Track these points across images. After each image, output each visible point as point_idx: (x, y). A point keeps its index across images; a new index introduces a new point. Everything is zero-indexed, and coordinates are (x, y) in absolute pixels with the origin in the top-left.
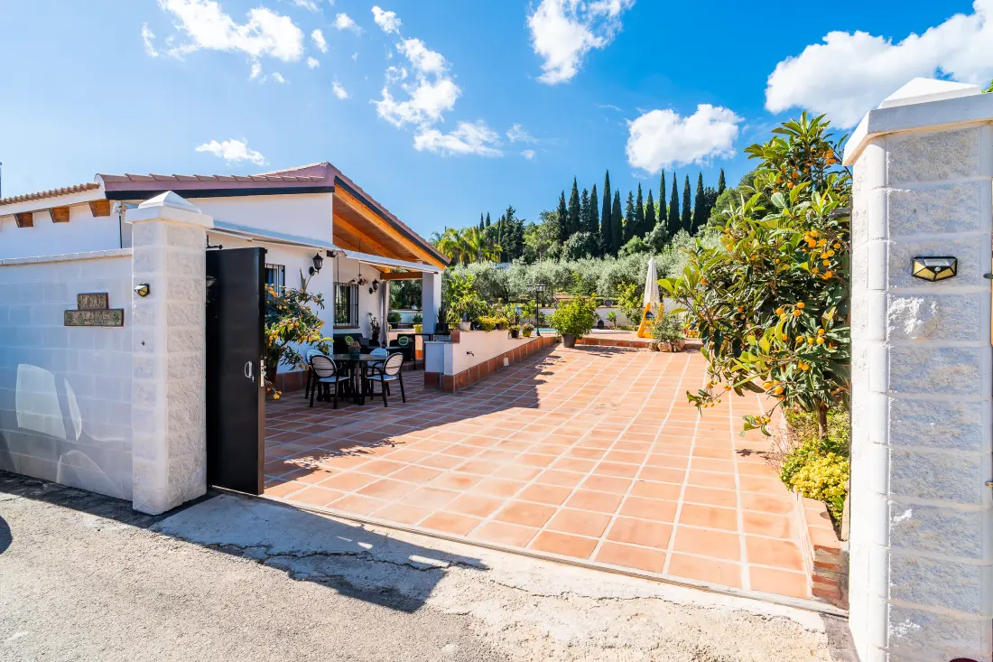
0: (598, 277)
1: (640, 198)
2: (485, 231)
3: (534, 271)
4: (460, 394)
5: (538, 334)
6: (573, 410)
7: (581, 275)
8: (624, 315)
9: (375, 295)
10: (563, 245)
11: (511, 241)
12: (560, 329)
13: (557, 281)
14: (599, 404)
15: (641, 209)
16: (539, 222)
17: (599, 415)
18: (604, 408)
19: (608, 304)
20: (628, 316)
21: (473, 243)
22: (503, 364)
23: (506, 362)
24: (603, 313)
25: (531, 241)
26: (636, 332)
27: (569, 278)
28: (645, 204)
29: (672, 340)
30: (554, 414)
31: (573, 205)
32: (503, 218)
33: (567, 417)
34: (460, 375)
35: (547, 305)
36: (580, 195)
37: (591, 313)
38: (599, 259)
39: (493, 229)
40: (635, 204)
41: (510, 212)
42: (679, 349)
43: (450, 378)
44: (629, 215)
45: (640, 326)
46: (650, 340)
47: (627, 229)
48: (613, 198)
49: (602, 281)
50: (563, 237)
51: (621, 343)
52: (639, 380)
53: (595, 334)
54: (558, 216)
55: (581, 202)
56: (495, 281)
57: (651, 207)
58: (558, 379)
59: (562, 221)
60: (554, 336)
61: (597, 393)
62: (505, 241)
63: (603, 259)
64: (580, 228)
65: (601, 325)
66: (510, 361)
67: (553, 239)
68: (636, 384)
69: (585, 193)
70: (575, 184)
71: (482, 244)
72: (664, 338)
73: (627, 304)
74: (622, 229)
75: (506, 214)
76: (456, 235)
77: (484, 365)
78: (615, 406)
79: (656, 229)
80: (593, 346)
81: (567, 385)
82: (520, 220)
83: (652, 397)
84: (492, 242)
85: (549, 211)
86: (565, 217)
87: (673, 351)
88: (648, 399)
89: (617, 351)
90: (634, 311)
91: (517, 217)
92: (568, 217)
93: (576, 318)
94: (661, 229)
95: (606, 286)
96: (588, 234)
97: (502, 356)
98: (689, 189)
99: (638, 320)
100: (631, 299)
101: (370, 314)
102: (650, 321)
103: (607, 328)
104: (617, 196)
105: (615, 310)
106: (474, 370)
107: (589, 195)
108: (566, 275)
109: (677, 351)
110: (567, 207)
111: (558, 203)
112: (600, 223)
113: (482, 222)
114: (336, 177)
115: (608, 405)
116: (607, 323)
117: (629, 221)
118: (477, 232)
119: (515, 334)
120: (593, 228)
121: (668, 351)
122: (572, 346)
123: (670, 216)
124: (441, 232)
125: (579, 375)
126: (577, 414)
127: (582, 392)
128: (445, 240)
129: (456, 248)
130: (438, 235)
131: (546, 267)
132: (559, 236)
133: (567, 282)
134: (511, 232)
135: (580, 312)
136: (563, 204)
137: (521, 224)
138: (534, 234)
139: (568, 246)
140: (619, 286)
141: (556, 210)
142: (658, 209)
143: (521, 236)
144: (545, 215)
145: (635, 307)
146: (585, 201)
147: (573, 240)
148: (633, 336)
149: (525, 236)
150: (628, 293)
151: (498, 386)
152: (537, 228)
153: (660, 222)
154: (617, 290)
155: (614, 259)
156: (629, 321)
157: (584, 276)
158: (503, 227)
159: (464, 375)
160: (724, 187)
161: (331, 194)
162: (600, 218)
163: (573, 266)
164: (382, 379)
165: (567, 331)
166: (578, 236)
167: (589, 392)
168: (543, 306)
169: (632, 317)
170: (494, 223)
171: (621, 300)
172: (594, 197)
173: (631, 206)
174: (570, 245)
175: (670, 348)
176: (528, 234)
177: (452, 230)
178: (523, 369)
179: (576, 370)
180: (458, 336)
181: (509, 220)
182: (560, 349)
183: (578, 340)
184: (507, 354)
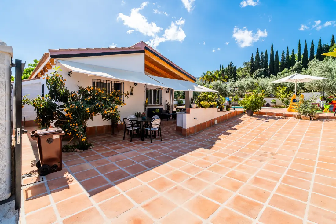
0: (267, 85)
1: (288, 53)
2: (221, 71)
3: (237, 83)
4: (189, 138)
5: (234, 109)
6: (246, 155)
7: (258, 84)
8: (280, 101)
9: (169, 93)
10: (252, 74)
11: (231, 74)
12: (245, 107)
13: (248, 87)
14: (262, 152)
15: (288, 57)
16: (243, 67)
17: (261, 161)
18: (266, 155)
19: (272, 96)
20: (282, 101)
21: (217, 76)
22: (214, 123)
23: (216, 122)
24: (269, 100)
25: (239, 73)
26: (287, 109)
27: (253, 86)
28: (290, 55)
29: (310, 114)
30: (233, 157)
31: (257, 58)
32: (228, 66)
33: (240, 161)
34: (190, 129)
35: (243, 97)
36: (260, 54)
37: (262, 100)
38: (268, 78)
39: (224, 70)
40: (285, 55)
41: (231, 64)
42: (315, 119)
43: (185, 130)
44: (283, 60)
45: (289, 106)
46: (296, 113)
47: (281, 66)
48: (275, 54)
49: (269, 86)
50: (252, 71)
51: (278, 115)
52: (290, 137)
53: (263, 109)
54: (250, 63)
55: (260, 58)
56: (221, 88)
57: (293, 56)
58: (240, 133)
59: (252, 65)
60: (242, 110)
61: (262, 144)
62: (229, 74)
63: (270, 77)
64: (260, 67)
65: (268, 105)
66: (218, 122)
67: (248, 72)
68: (288, 140)
69: (262, 53)
70: (258, 51)
71: (220, 75)
72: (305, 112)
73: (282, 96)
74: (279, 66)
75: (229, 64)
76: (211, 73)
77: (204, 124)
78: (273, 154)
79: (296, 65)
80: (262, 116)
81: (244, 137)
82: (235, 66)
83: (300, 150)
84: (224, 75)
85: (247, 62)
86: (253, 64)
87: (311, 120)
88: (297, 152)
89: (274, 118)
90: (286, 99)
91: (234, 65)
92: (255, 63)
93: (253, 103)
94: (299, 65)
95: (271, 88)
96: (263, 69)
97: (214, 119)
98: (313, 46)
99: (287, 103)
100: (284, 93)
101: (167, 101)
102: (295, 104)
103: (271, 107)
104: (277, 53)
105: (275, 99)
106: (198, 126)
107: (264, 54)
108: (251, 85)
109: (314, 120)
110: (254, 60)
111: (250, 59)
112: (269, 65)
113: (221, 68)
114: (145, 47)
115: (269, 153)
116: (271, 104)
117: (283, 63)
118: (218, 72)
119: (221, 110)
120: (266, 67)
121: (308, 120)
122: (251, 115)
123: (303, 59)
124: (205, 72)
125: (253, 131)
126: (247, 159)
127: (253, 142)
128: (206, 75)
129: (210, 78)
130: (204, 73)
131: (244, 82)
132: (251, 71)
133: (252, 87)
134: (231, 71)
135: (256, 99)
136: (252, 59)
137: (235, 67)
138: (240, 71)
139: (254, 74)
140: (277, 88)
141: (250, 61)
142: (297, 57)
143: (235, 72)
144: (245, 64)
145: (286, 97)
146: (262, 57)
147: (257, 72)
148: (285, 111)
149: (237, 72)
150: (282, 91)
151: (209, 134)
152: (242, 69)
153: (298, 62)
154: (276, 90)
155: (275, 76)
156: (283, 103)
157: (260, 85)
158: (229, 69)
159: (192, 128)
160: (334, 43)
161: (144, 54)
162: (269, 63)
163: (255, 81)
164: (150, 129)
165: (248, 108)
166: (259, 70)
167: (257, 143)
168: (241, 97)
169: (284, 102)
170: (225, 68)
171: (278, 94)
172: (266, 54)
173: (284, 57)
174: (255, 74)
175: (309, 118)
176: (238, 71)
177: (209, 72)
178: (224, 126)
179: (252, 128)
180: (189, 110)
181: (231, 66)
182: (245, 117)
183: (254, 113)
184: (217, 119)
